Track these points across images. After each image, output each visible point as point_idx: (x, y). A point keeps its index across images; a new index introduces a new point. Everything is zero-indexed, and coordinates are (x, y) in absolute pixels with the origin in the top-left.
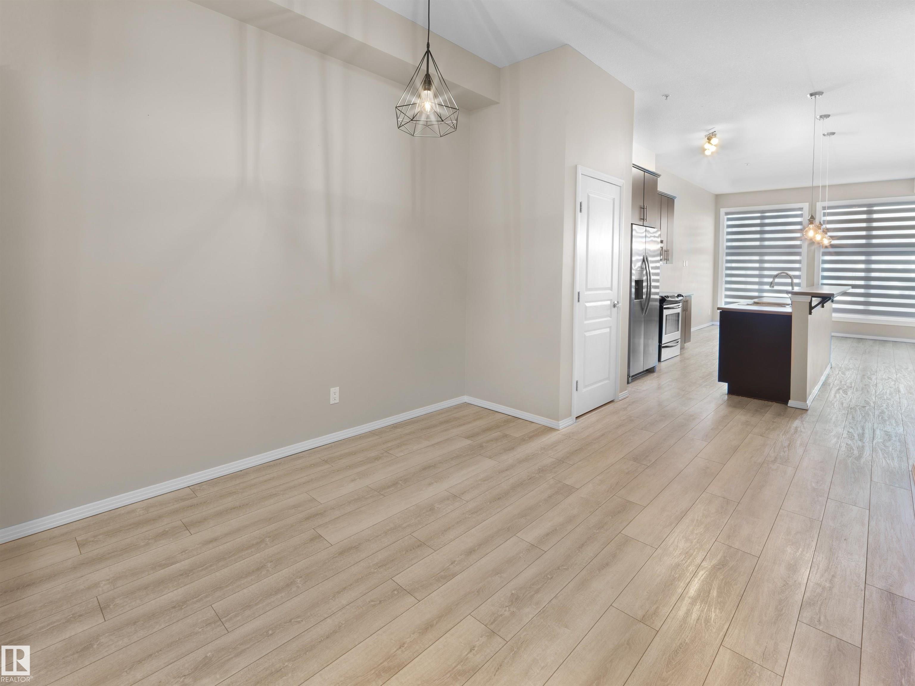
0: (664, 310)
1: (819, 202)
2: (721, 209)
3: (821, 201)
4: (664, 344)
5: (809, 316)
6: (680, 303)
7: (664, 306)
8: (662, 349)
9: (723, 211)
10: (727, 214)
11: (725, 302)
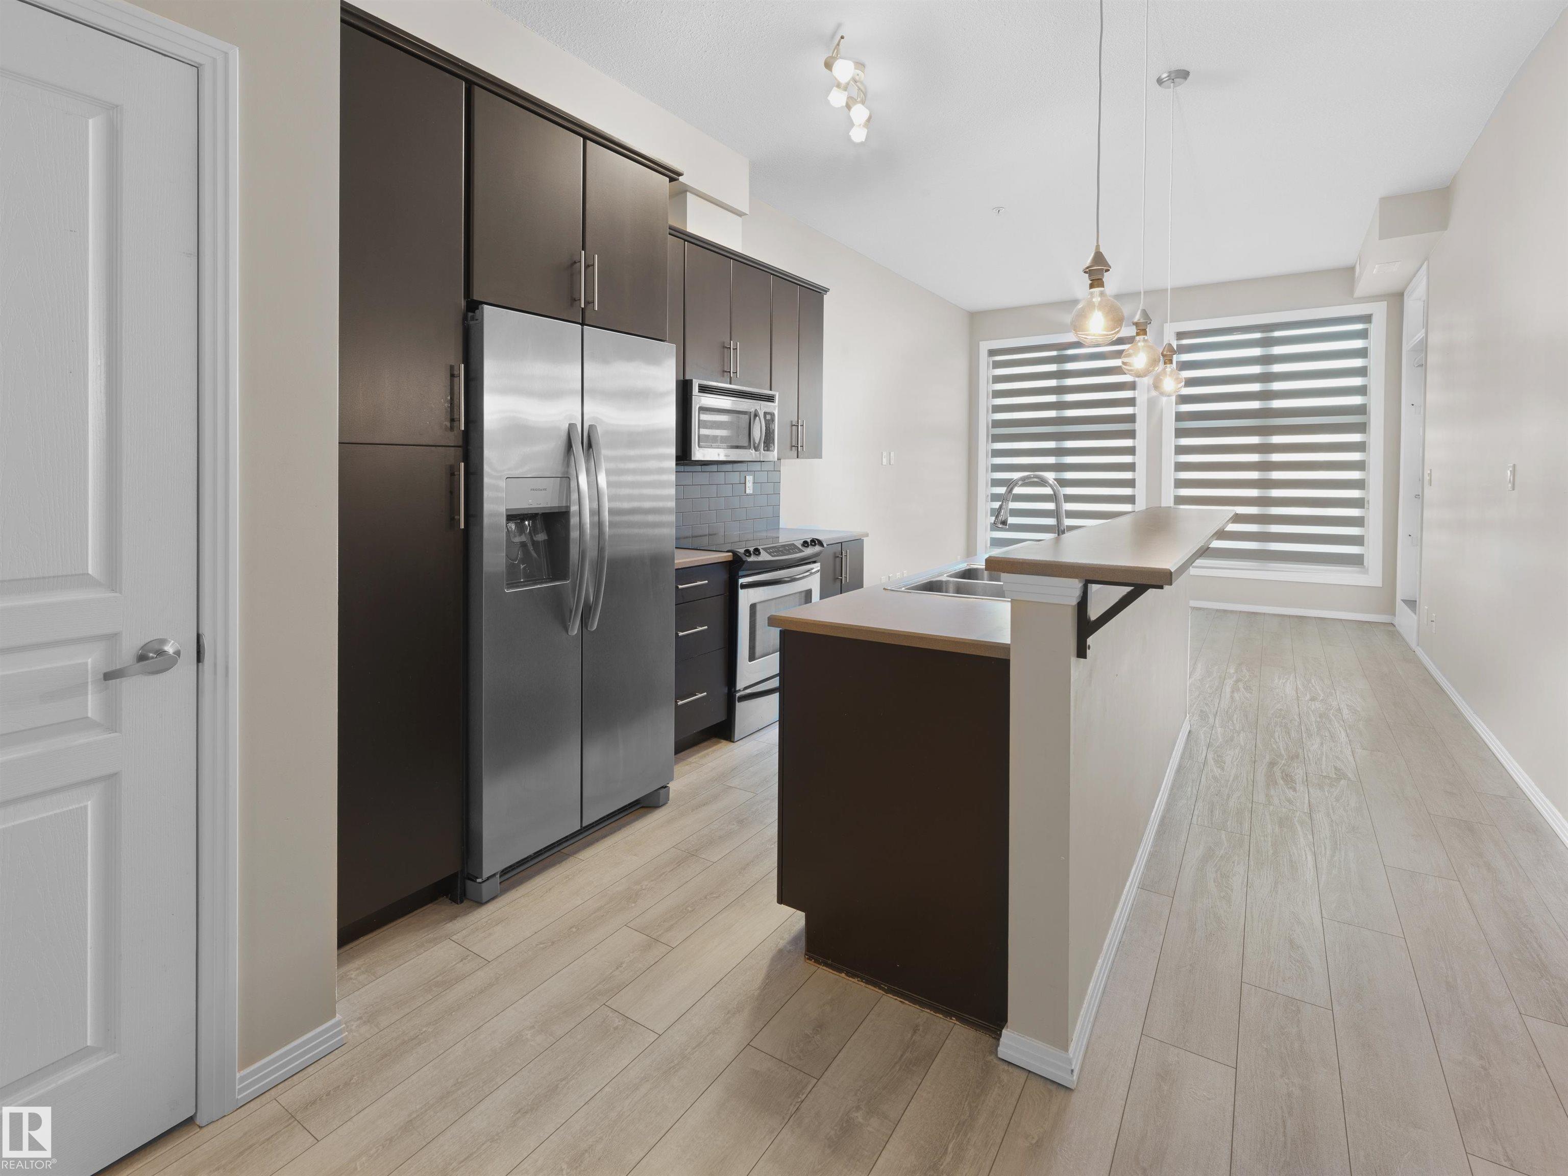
0: (742, 593)
1: (1167, 323)
2: (980, 342)
3: (1170, 322)
4: (746, 688)
5: (1077, 667)
6: (815, 562)
7: (742, 581)
8: (737, 704)
9: (985, 346)
10: (992, 353)
11: (991, 538)
